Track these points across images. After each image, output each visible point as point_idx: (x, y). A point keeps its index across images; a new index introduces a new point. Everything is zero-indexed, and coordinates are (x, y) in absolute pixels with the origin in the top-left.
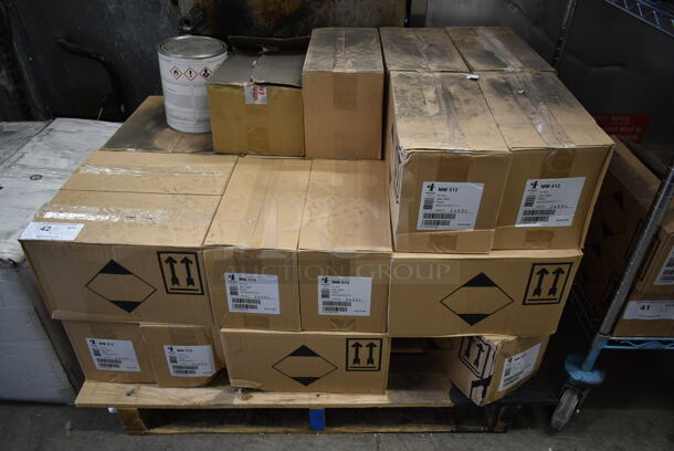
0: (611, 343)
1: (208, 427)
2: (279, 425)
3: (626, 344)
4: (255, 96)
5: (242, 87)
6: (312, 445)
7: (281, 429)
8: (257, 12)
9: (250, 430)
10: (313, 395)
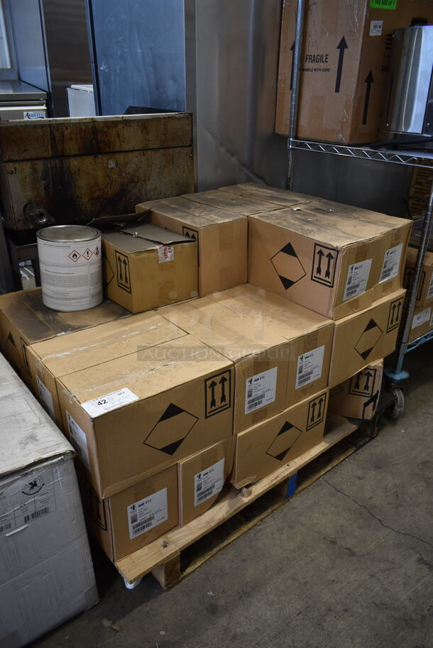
0: (409, 347)
1: (222, 542)
2: (266, 509)
3: (415, 345)
4: (166, 256)
5: (156, 250)
6: (294, 508)
7: (270, 511)
8: (85, 199)
9: (250, 525)
10: (285, 467)
